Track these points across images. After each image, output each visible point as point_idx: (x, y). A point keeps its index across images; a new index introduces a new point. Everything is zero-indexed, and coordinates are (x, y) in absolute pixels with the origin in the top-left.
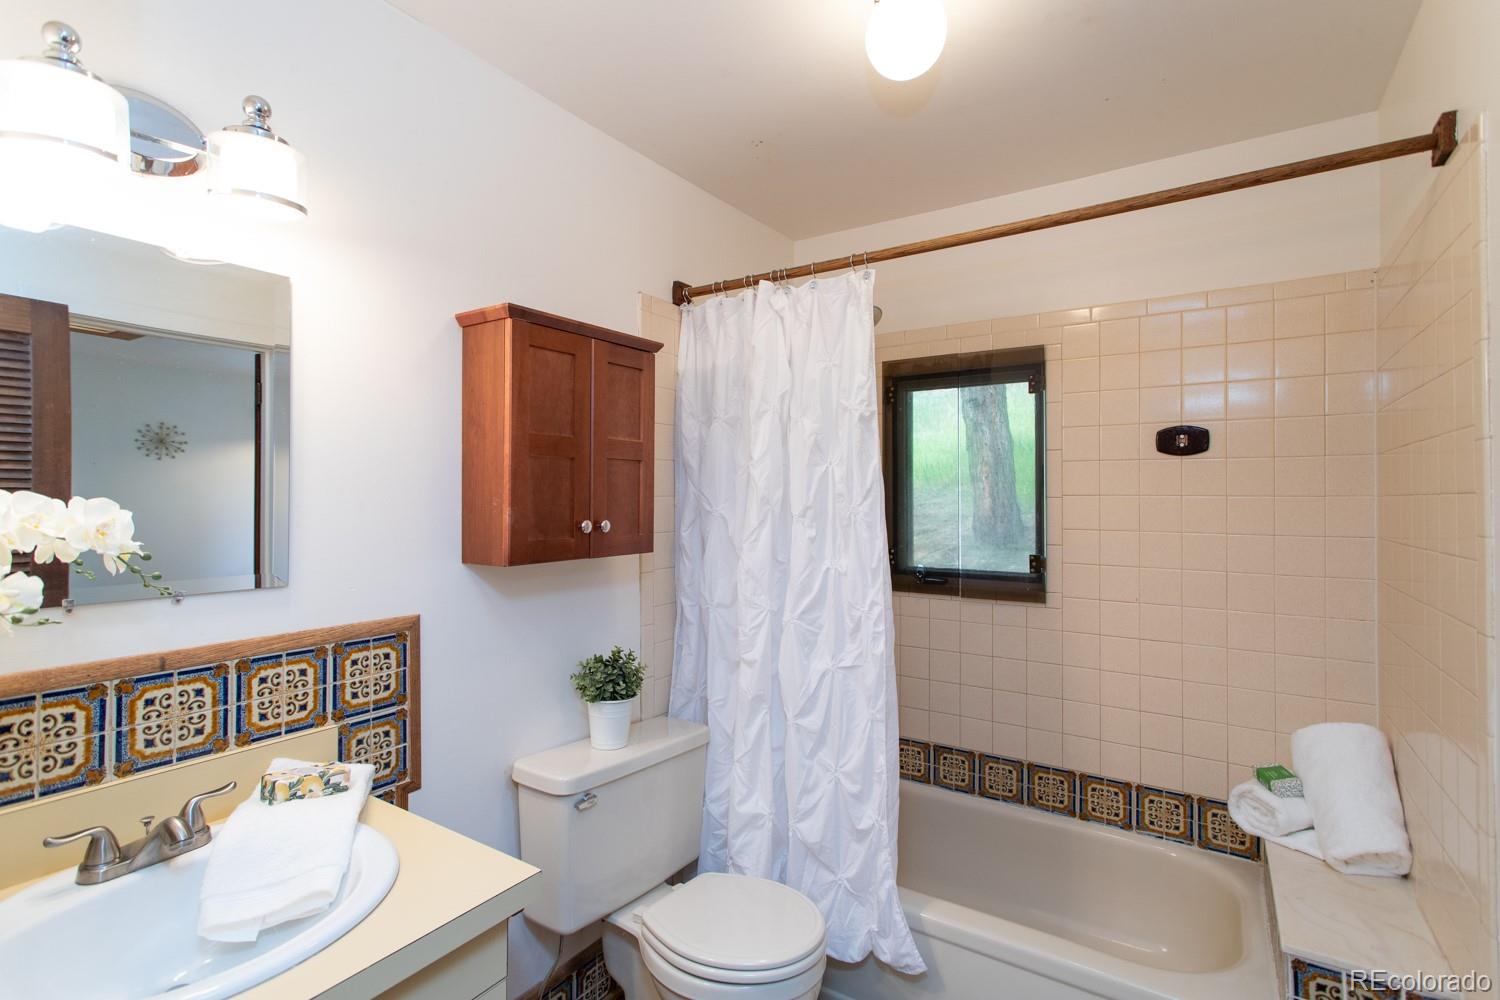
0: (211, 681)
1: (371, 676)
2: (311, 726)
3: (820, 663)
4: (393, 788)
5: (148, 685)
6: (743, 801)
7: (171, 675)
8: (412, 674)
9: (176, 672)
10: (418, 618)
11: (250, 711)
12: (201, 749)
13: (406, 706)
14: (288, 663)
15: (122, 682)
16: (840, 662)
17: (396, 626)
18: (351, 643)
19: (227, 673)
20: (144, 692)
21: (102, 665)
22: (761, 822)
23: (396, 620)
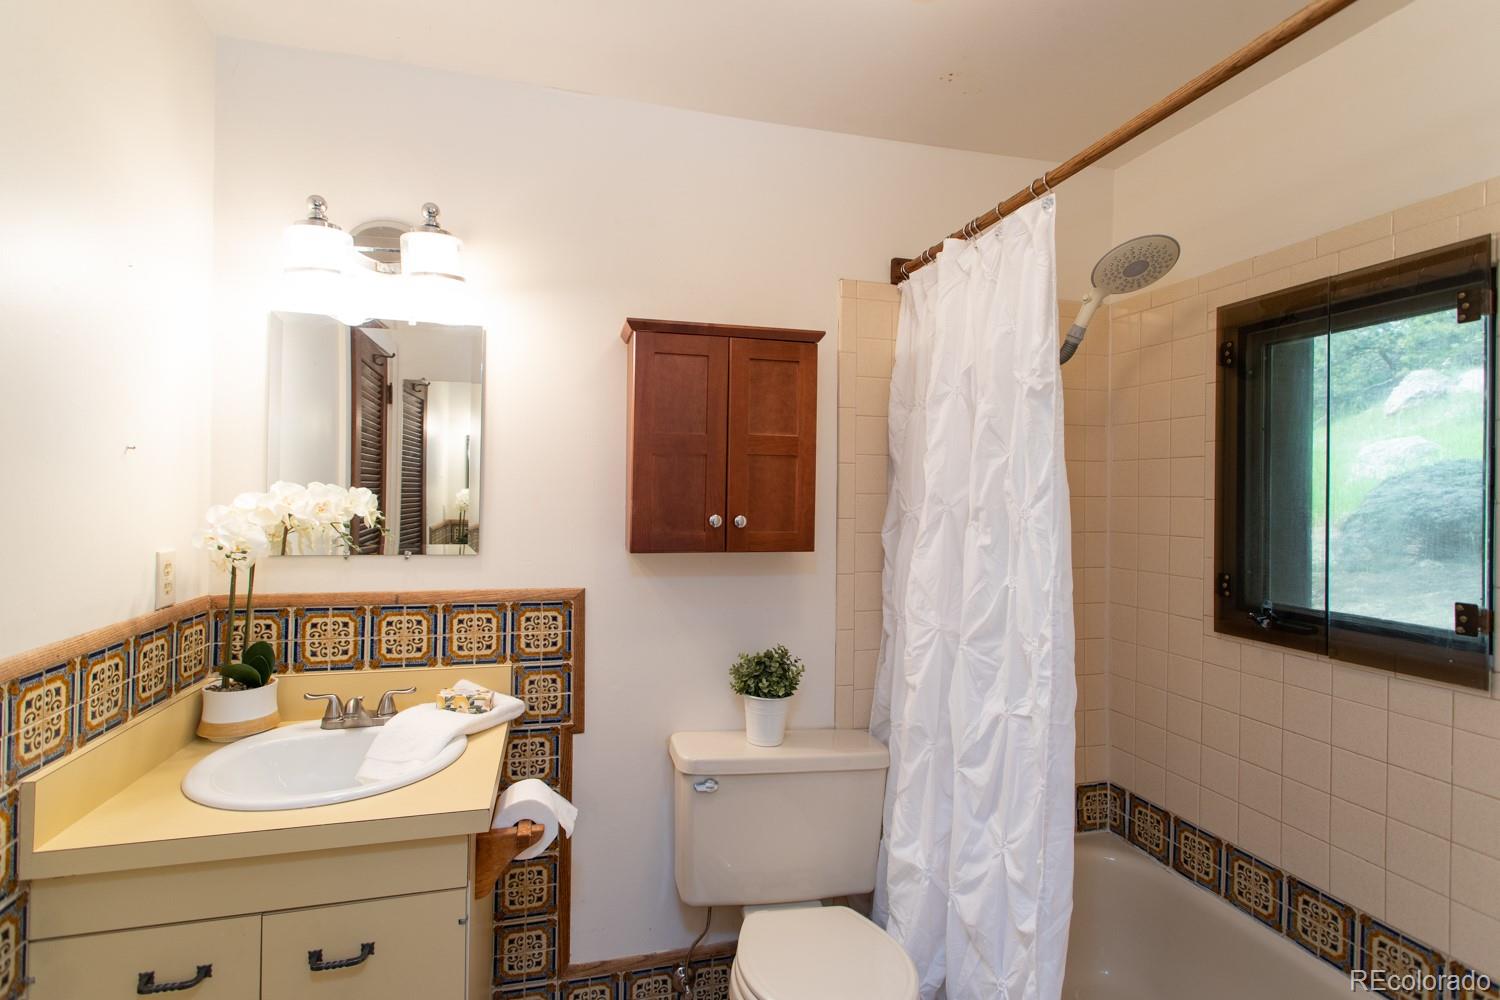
0: (427, 616)
1: (542, 633)
2: (494, 662)
3: (994, 706)
4: (558, 725)
5: (389, 612)
6: (901, 844)
7: (402, 608)
8: (576, 636)
9: (405, 606)
10: (583, 591)
11: (452, 642)
12: (420, 662)
13: (571, 662)
14: (479, 612)
15: (375, 607)
16: (1017, 707)
17: (562, 595)
18: (524, 605)
19: (437, 612)
20: (386, 616)
21: (364, 595)
22: (918, 876)
23: (563, 591)
